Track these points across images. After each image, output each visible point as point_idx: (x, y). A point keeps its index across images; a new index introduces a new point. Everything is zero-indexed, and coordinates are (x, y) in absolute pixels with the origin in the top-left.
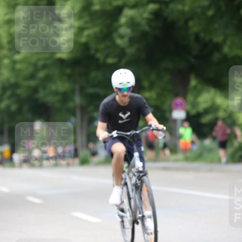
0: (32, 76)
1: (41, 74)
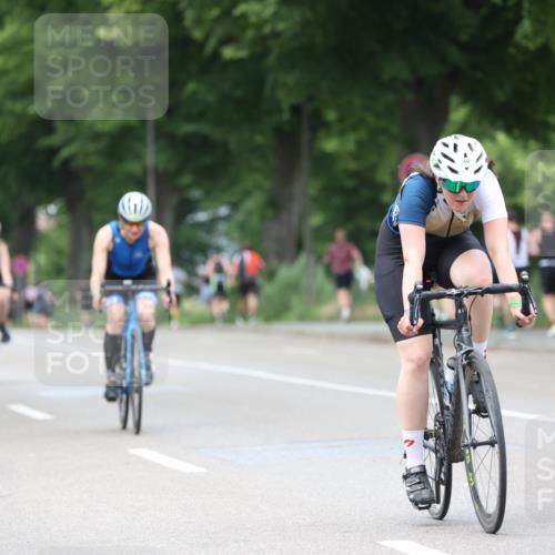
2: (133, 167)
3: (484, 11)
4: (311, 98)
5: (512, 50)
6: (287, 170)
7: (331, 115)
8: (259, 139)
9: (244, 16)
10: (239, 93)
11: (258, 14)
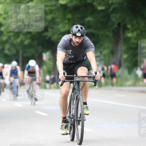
4: (123, 21)
6: (116, 42)
7: (129, 26)
8: (107, 33)
10: (102, 20)
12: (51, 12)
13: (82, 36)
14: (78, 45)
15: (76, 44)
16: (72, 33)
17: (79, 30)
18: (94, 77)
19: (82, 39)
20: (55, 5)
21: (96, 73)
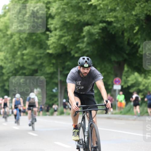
0: (33, 64)
1: (39, 62)
2: (55, 81)
3: (132, 46)
5: (138, 55)
9: (79, 47)
11: (81, 46)
12: (40, 58)
13: (89, 66)
14: (87, 76)
15: (84, 74)
16: (79, 65)
17: (86, 61)
18: (105, 105)
19: (90, 70)
20: (43, 53)
21: (107, 102)
